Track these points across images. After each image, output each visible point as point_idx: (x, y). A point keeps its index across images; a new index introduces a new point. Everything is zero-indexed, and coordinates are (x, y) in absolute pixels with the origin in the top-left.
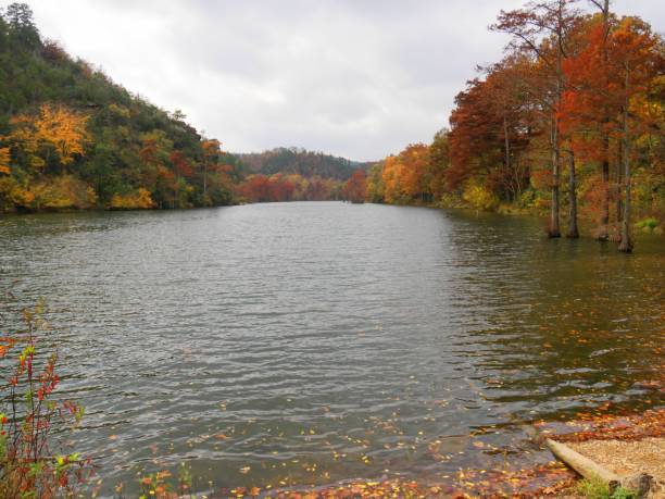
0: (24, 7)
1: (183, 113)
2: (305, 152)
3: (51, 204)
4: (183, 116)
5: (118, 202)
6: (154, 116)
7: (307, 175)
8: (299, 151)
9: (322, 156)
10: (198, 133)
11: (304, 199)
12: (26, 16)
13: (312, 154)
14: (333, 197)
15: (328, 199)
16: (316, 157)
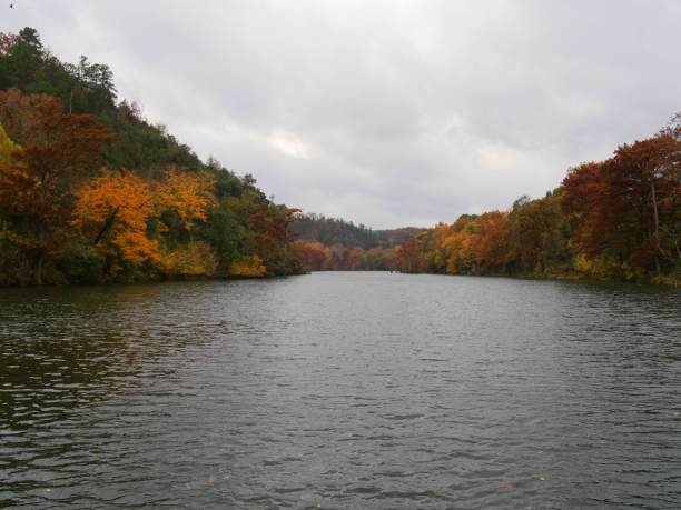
0: (104, 68)
1: (254, 177)
2: (323, 218)
3: (185, 271)
4: (254, 181)
5: (239, 269)
6: (231, 180)
7: (327, 243)
8: (317, 218)
9: (341, 224)
10: (268, 198)
11: (330, 268)
12: (105, 77)
13: (331, 220)
14: (362, 267)
15: (357, 269)
16: (335, 224)
